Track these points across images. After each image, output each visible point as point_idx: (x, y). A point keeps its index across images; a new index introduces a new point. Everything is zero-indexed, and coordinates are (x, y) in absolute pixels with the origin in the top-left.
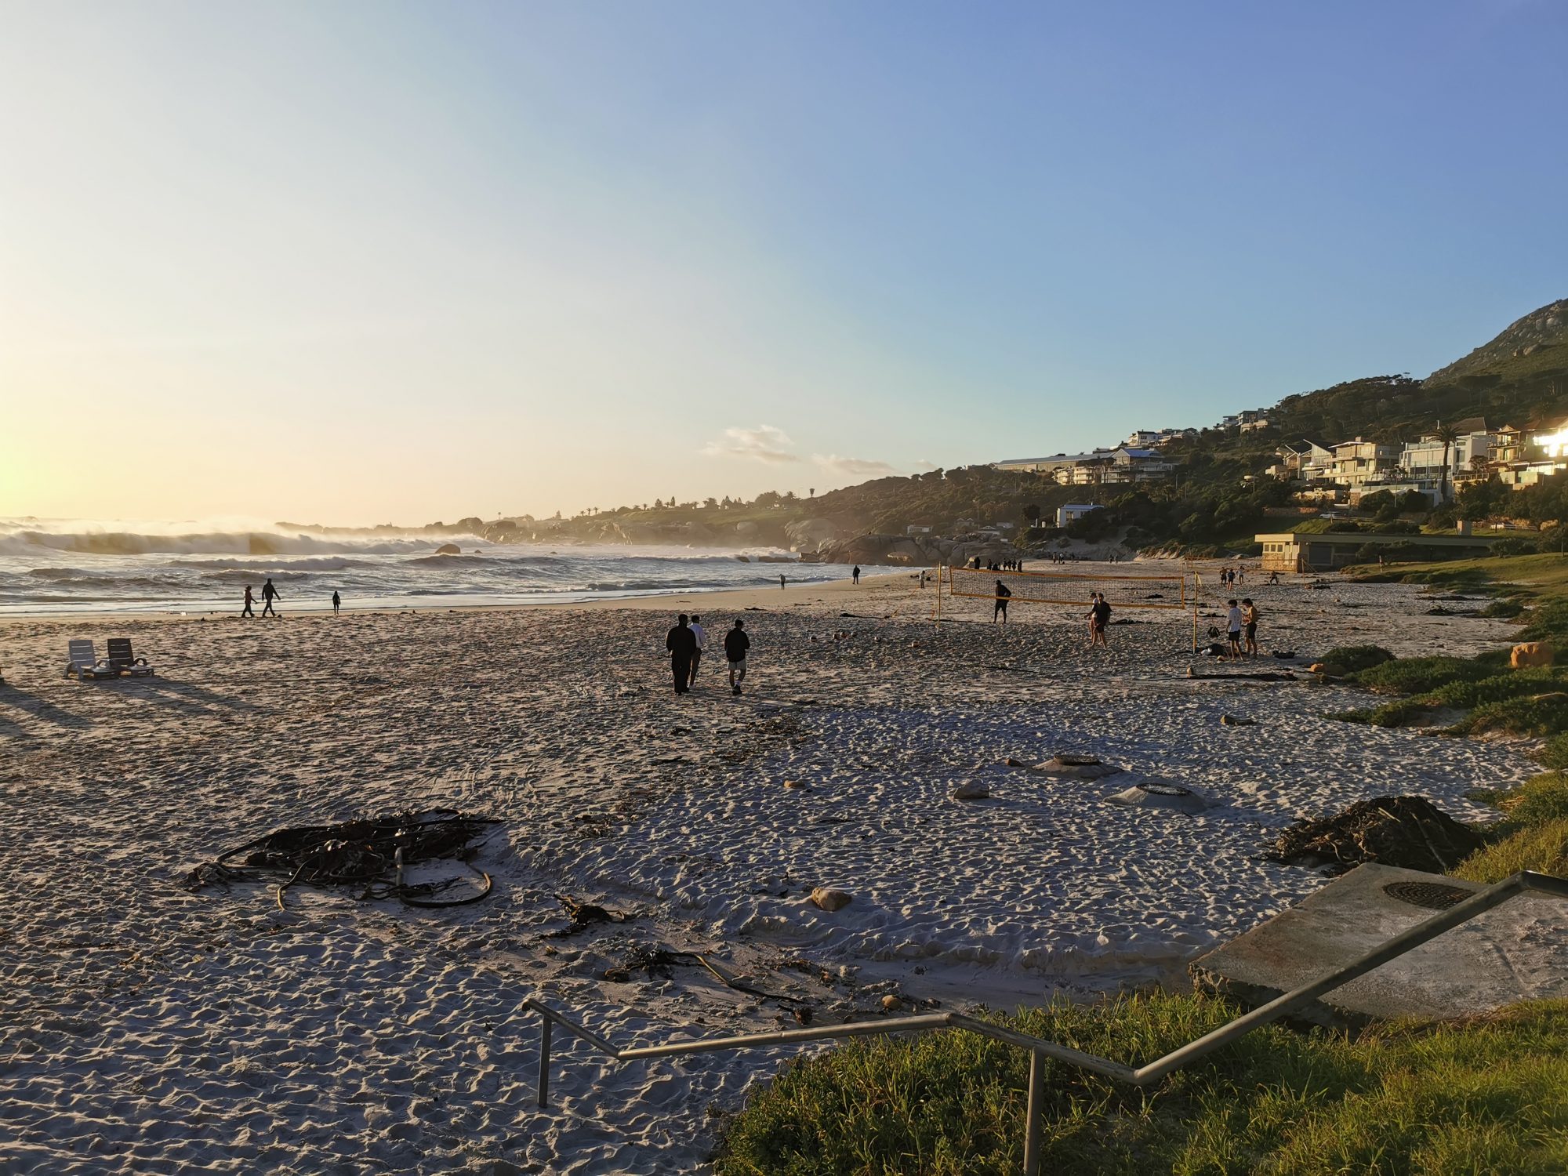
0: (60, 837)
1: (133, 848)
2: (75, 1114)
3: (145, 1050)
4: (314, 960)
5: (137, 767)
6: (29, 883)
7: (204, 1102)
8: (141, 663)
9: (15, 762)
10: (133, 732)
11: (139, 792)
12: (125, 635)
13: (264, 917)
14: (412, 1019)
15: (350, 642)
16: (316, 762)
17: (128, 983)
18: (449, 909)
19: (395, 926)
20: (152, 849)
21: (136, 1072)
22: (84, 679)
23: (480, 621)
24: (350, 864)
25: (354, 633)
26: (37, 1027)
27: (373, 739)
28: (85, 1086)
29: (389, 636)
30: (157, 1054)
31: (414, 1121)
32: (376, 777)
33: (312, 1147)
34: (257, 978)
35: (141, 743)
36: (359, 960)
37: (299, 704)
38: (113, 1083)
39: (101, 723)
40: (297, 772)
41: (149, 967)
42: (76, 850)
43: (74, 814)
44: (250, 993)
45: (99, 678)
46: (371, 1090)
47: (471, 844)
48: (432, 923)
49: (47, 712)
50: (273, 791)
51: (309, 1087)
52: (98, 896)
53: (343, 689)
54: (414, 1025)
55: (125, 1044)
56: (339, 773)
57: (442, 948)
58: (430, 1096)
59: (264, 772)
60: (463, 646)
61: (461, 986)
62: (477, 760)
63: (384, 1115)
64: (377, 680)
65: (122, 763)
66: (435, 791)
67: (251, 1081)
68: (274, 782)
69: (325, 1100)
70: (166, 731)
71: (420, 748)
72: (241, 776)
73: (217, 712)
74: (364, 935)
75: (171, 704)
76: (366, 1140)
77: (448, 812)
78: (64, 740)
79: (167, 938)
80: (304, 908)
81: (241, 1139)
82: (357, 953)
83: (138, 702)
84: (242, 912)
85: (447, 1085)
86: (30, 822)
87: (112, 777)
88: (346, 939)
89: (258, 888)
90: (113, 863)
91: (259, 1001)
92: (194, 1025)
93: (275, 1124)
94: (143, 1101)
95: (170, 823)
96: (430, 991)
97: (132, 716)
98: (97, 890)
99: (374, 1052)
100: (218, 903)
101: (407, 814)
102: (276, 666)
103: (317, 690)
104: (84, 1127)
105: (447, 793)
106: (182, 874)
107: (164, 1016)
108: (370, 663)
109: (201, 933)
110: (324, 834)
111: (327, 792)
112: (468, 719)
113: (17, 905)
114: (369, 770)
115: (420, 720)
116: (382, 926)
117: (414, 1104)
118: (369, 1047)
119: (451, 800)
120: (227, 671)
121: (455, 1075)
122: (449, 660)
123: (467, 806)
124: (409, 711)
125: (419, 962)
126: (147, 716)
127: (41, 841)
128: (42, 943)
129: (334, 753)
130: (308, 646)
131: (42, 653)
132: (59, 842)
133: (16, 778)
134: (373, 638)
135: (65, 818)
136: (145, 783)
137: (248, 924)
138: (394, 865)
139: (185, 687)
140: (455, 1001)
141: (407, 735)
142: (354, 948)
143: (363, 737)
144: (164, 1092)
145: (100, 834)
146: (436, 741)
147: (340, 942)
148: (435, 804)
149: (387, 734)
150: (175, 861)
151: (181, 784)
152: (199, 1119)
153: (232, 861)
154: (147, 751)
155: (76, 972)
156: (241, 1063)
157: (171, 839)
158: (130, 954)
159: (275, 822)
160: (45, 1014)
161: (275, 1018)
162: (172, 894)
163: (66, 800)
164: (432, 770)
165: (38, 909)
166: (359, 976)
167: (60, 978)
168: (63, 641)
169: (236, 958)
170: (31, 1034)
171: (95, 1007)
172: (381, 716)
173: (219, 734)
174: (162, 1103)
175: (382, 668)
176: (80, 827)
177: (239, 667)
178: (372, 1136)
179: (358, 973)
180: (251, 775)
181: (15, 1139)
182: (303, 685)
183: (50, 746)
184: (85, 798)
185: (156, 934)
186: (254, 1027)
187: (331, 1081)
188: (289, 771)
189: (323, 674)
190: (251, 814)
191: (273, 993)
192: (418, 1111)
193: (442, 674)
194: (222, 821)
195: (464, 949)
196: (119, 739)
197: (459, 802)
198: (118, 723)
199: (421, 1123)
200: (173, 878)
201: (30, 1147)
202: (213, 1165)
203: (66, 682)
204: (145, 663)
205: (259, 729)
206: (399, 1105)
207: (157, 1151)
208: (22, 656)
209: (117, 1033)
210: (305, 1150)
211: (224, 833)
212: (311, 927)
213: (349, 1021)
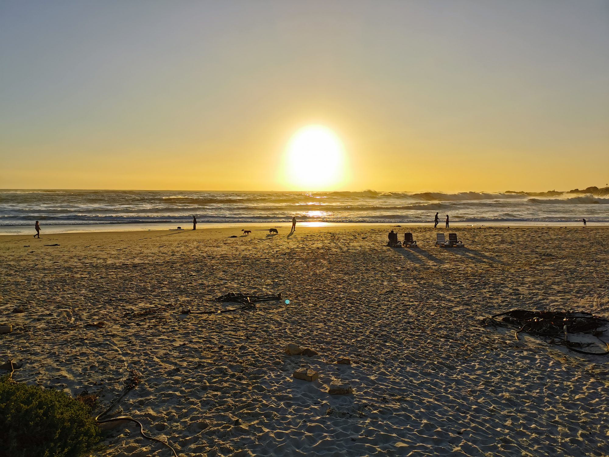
0: (437, 300)
1: (461, 307)
2: (449, 396)
3: (471, 380)
4: (532, 363)
5: (460, 279)
6: (429, 314)
7: (494, 405)
8: (460, 242)
9: (422, 273)
10: (459, 267)
11: (462, 288)
12: (454, 232)
13: (511, 342)
14: (577, 397)
15: (538, 239)
16: (527, 286)
17: (463, 355)
18: (590, 356)
19: (565, 357)
20: (467, 309)
21: (469, 387)
22: (442, 247)
23: (599, 232)
24: (544, 328)
25: (540, 235)
26: (436, 363)
27: (551, 279)
28: (452, 387)
29: (555, 237)
30: (476, 382)
31: (580, 439)
32: (553, 295)
33: (536, 435)
34: (510, 364)
35: (461, 271)
36: (551, 367)
37: (518, 262)
38: (461, 389)
39: (448, 262)
40: (520, 288)
41: (470, 351)
42: (443, 305)
43: (441, 293)
44: (509, 370)
45: (446, 247)
46: (560, 421)
47: (600, 329)
48: (582, 359)
49: (431, 257)
50: (511, 294)
51: (534, 412)
52: (451, 322)
53: (536, 258)
54: (578, 399)
55: (464, 376)
56: (537, 291)
57: (587, 371)
58: (588, 430)
59: (507, 287)
60: (590, 243)
61: (599, 389)
62: (600, 293)
63: (567, 433)
64: (551, 255)
65: (455, 277)
66: (580, 304)
67: (510, 403)
68: (511, 291)
69: (541, 419)
70: (470, 268)
71: (572, 285)
72: (498, 287)
73: (488, 262)
74: (552, 358)
75: (470, 258)
76: (559, 440)
77: (587, 314)
78: (436, 267)
79: (476, 342)
80: (526, 342)
81: (509, 423)
82: (551, 364)
83: (459, 256)
84: (502, 338)
85: (595, 429)
86: (428, 294)
87: (452, 281)
88: (546, 358)
89: (508, 330)
90: (455, 312)
91: (512, 373)
92: (488, 376)
93: (521, 421)
94: (472, 398)
95: (473, 300)
96: (584, 388)
97: (458, 261)
98: (451, 320)
99: (560, 405)
100: (493, 333)
101: (569, 312)
102: (508, 247)
103: (526, 257)
104: (452, 402)
105: (587, 305)
106: (479, 320)
107: (477, 370)
108: (547, 248)
109: (488, 343)
110: (533, 314)
111: (533, 298)
112: (594, 275)
113: (426, 320)
114: (550, 292)
115: (572, 273)
116: (559, 356)
117: (580, 432)
118: (559, 403)
119: (589, 309)
120: (490, 247)
121: (599, 426)
122: (584, 249)
123: (596, 313)
124: (567, 269)
125: (578, 375)
126: (463, 261)
127: (431, 300)
128: (435, 335)
129: (534, 283)
130: (521, 239)
131: (428, 237)
132: (437, 302)
133: (422, 278)
134: (548, 238)
135: (438, 294)
136: (464, 285)
137: (506, 343)
138: (563, 332)
139: (475, 252)
140: (596, 395)
141: (566, 279)
142: (549, 362)
143: (547, 278)
144: (479, 397)
145: (449, 301)
146: (579, 283)
147: (543, 358)
148: (580, 310)
149: (557, 278)
150: (476, 314)
151: (476, 287)
152: (492, 411)
153: (497, 318)
154: (464, 274)
155: (446, 347)
156: (507, 395)
157: (474, 306)
158: (464, 345)
159: (512, 307)
160: (438, 359)
161: (519, 381)
162: (476, 327)
163: (439, 288)
164: (579, 295)
165: (433, 323)
166: (552, 374)
167: (441, 348)
168: (434, 234)
169: (502, 355)
170: (434, 364)
171: (453, 360)
172: (553, 270)
173: (488, 271)
174: (479, 401)
175: (553, 250)
176: (443, 297)
177: (494, 246)
178: (562, 439)
179: (552, 372)
180: (502, 287)
181: (431, 398)
182: (520, 255)
183: (432, 269)
184: (444, 288)
185: (472, 340)
186: (511, 383)
187: (543, 412)
188: (517, 288)
189: (528, 251)
190: (503, 302)
191: (518, 372)
192: (582, 435)
193: (581, 255)
194: (492, 303)
195: (598, 374)
196: (454, 269)
197: (592, 310)
198: (453, 263)
199: (584, 441)
200: (476, 321)
201: (436, 402)
202: (498, 429)
203: (436, 247)
204: (461, 243)
205: (503, 270)
206: (574, 430)
207: (478, 417)
208: (421, 238)
209: (461, 372)
210: (534, 435)
211: (493, 307)
212: (530, 350)
213: (549, 390)
